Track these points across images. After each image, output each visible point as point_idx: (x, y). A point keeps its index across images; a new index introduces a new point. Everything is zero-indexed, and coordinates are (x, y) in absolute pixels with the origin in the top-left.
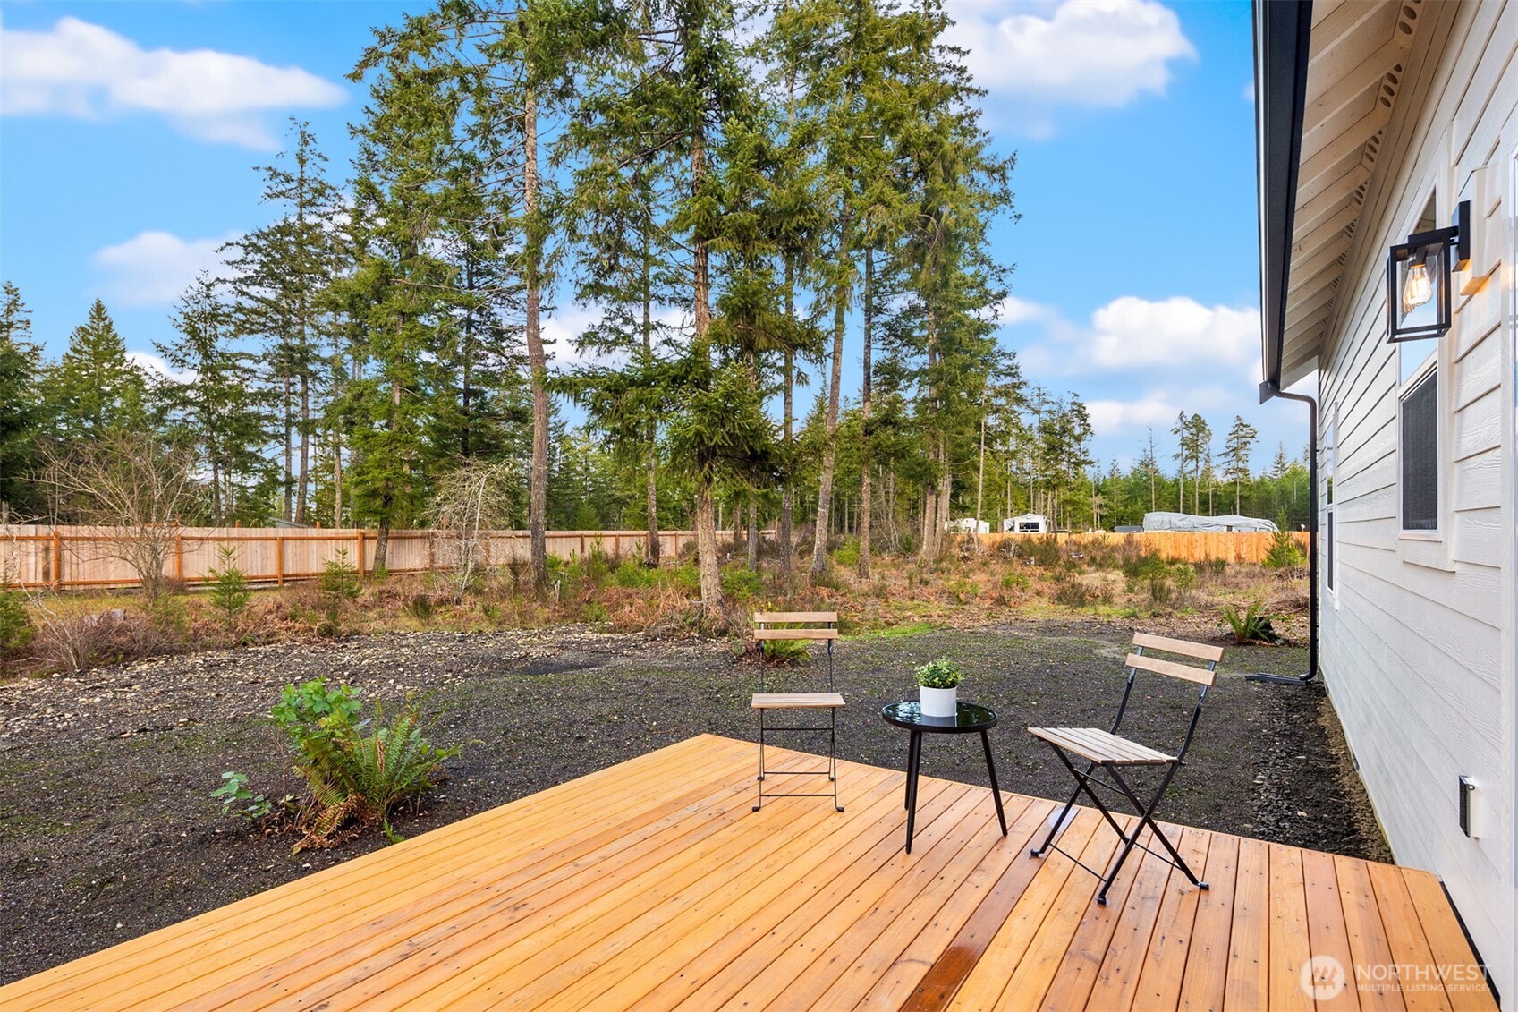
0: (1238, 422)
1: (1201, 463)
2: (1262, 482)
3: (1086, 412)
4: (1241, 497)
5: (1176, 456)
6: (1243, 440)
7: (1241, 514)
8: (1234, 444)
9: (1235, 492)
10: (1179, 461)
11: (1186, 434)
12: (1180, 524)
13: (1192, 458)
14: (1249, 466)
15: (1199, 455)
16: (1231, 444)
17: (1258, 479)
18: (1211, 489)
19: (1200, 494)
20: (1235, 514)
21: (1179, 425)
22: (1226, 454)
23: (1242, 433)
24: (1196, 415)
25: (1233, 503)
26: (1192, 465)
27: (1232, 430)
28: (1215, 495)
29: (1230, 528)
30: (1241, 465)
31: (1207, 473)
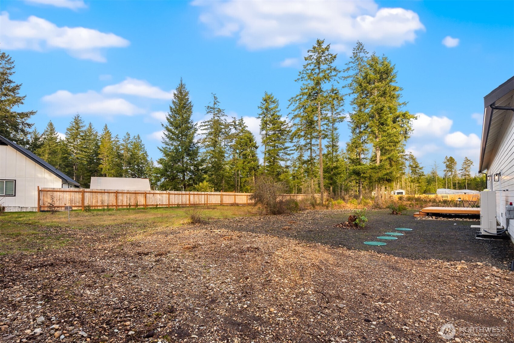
0: (466, 159)
1: (453, 173)
2: (475, 179)
3: (414, 158)
4: (468, 184)
5: (445, 171)
6: (468, 165)
7: (468, 189)
8: (465, 166)
9: (465, 182)
10: (445, 172)
11: (448, 163)
12: (449, 192)
13: (450, 171)
14: (471, 173)
15: (452, 170)
16: (464, 166)
17: (473, 177)
18: (457, 181)
19: (453, 183)
20: (466, 189)
21: (446, 161)
22: (462, 170)
23: (467, 163)
24: (451, 157)
25: (465, 186)
26: (450, 173)
27: (464, 162)
28: (458, 183)
29: (465, 193)
30: (467, 173)
31: (455, 176)
